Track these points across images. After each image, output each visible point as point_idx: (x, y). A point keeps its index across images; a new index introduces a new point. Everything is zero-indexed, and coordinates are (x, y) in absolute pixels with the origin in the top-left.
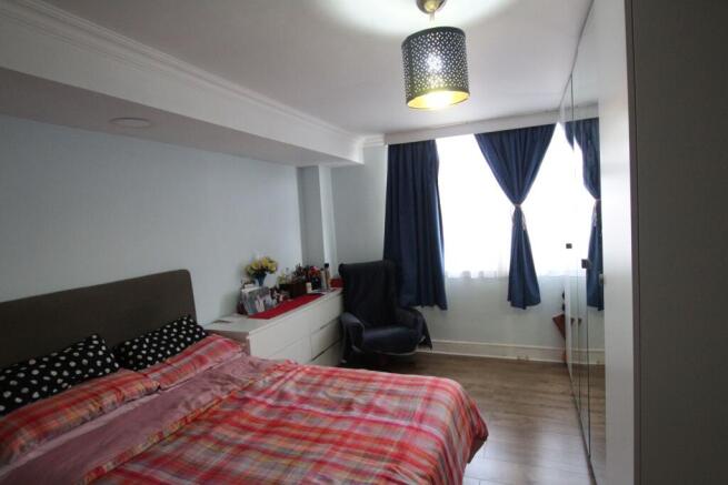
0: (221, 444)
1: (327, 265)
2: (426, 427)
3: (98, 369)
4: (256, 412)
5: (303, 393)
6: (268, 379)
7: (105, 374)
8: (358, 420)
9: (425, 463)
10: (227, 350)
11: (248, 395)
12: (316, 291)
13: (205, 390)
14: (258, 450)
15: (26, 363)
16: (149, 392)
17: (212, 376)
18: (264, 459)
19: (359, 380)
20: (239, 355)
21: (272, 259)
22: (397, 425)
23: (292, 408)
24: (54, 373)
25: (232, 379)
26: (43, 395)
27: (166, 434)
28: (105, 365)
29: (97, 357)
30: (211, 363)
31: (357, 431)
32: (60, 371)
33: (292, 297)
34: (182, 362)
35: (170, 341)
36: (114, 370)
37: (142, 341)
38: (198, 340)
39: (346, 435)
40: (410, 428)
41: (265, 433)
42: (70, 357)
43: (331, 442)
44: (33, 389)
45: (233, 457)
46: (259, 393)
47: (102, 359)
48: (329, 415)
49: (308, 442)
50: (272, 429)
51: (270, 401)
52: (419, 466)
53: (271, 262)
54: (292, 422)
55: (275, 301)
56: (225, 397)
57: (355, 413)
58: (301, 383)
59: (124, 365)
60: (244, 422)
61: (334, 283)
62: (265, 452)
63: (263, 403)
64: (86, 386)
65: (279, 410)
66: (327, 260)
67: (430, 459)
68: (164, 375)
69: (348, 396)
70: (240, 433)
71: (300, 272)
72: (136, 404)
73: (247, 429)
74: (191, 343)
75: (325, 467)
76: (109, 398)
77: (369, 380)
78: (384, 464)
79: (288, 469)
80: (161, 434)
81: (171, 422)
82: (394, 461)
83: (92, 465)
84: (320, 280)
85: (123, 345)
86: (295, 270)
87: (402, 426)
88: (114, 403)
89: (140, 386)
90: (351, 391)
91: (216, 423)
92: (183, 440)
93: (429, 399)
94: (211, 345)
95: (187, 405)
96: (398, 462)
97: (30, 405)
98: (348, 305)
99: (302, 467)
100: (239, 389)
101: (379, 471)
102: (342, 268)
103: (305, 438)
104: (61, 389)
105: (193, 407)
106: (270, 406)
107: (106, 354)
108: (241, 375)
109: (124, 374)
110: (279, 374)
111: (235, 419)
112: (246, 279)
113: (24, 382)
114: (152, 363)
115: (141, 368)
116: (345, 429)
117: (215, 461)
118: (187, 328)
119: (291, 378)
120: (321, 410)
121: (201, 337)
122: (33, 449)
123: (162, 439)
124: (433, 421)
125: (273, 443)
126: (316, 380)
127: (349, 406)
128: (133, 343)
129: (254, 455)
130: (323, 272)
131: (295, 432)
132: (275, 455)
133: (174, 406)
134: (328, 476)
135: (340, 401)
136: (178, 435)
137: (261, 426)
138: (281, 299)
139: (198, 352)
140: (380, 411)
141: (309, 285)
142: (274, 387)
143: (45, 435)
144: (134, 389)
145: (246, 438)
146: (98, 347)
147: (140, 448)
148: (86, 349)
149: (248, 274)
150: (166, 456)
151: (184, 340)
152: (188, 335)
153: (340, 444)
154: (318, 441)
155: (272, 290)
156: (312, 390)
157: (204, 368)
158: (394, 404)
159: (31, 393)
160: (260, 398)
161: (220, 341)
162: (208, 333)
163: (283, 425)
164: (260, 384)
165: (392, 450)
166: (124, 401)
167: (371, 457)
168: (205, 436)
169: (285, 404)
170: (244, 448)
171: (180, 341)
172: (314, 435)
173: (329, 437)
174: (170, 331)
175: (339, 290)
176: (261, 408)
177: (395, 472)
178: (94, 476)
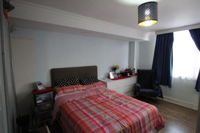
0: (90, 103)
1: (134, 69)
2: (136, 114)
3: (75, 83)
4: (100, 99)
5: (112, 98)
6: (107, 93)
7: (77, 85)
8: (121, 107)
9: (130, 122)
10: (102, 85)
11: (101, 95)
12: (130, 76)
13: (93, 92)
14: (96, 106)
15: (64, 79)
16: (83, 90)
17: (96, 90)
18: (96, 108)
19: (127, 99)
20: (104, 87)
21: (118, 65)
22: (129, 111)
23: (108, 101)
24: (68, 82)
25: (99, 91)
26: (66, 86)
27: (82, 98)
28: (77, 83)
29: (76, 81)
30: (97, 87)
31: (118, 110)
32: (69, 82)
33: (123, 76)
34: (91, 86)
35: (90, 81)
36: (78, 84)
37: (85, 80)
38: (96, 82)
39: (115, 109)
40: (132, 113)
41: (99, 104)
42: (71, 80)
43: (111, 110)
44: (64, 84)
45: (91, 106)
46: (103, 96)
47: (77, 81)
48: (115, 104)
49: (106, 108)
50: (101, 103)
51: (104, 98)
52: (128, 122)
53: (117, 66)
54: (106, 103)
55: (118, 77)
56: (96, 94)
57: (121, 106)
58: (113, 96)
59: (81, 84)
60: (97, 100)
61: (136, 74)
62: (97, 107)
63: (103, 98)
64: (73, 86)
65: (105, 100)
66: (135, 68)
67: (133, 121)
68: (87, 88)
69: (122, 102)
70: (95, 102)
71: (127, 70)
72: (80, 91)
73: (96, 102)
74: (94, 82)
75: (106, 114)
76: (76, 89)
77: (130, 100)
78: (119, 118)
79: (99, 112)
80: (81, 98)
81: (84, 96)
82: (122, 118)
83: (68, 100)
84: (132, 73)
85: (81, 80)
86: (125, 69)
87: (130, 112)
88: (76, 90)
89: (81, 88)
90: (124, 101)
91: (92, 99)
92: (84, 100)
93: (142, 108)
94: (98, 83)
95: (88, 94)
96: (123, 119)
97: (63, 87)
98: (138, 81)
99: (102, 112)
100: (100, 94)
101: (117, 119)
102: (138, 70)
103: (106, 107)
104: (69, 86)
105: (89, 95)
106: (104, 99)
107: (78, 81)
108: (102, 91)
109: (80, 85)
110: (110, 93)
111: (95, 99)
112: (111, 70)
113: (63, 83)
114: (86, 84)
115: (83, 85)
116: (116, 108)
117: (87, 105)
118: (95, 79)
119: (112, 94)
120: (114, 103)
121: (97, 81)
122: (62, 94)
123: (81, 99)
124: (140, 114)
125: (100, 106)
126: (117, 96)
127: (121, 104)
128: (83, 80)
129: (94, 107)
130: (133, 71)
131: (105, 105)
132: (99, 108)
133: (86, 94)
134: (106, 116)
135: (120, 102)
136: (84, 99)
137: (99, 102)
138: (120, 76)
139: (95, 84)
140: (127, 107)
141: (129, 74)
142: (107, 95)
143: (64, 93)
144: (80, 89)
145: (95, 103)
146: (76, 79)
147: (77, 99)
148: (74, 79)
149: (112, 69)
150: (80, 102)
151: (93, 81)
152: (94, 80)
153: (113, 111)
154: (109, 109)
155: (118, 74)
156: (115, 98)
157: (96, 88)
158: (133, 107)
159: (64, 85)
160: (103, 97)
161: (101, 83)
162: (99, 81)
163: (104, 103)
164: (104, 94)
165: (123, 116)
166: (78, 90)
167: (117, 116)
168: (88, 101)
169: (107, 99)
170: (94, 105)
171: (92, 81)
172: (109, 107)
173: (111, 109)
174: (91, 79)
175: (137, 76)
176: (102, 99)
177: (120, 120)
178: (68, 101)
